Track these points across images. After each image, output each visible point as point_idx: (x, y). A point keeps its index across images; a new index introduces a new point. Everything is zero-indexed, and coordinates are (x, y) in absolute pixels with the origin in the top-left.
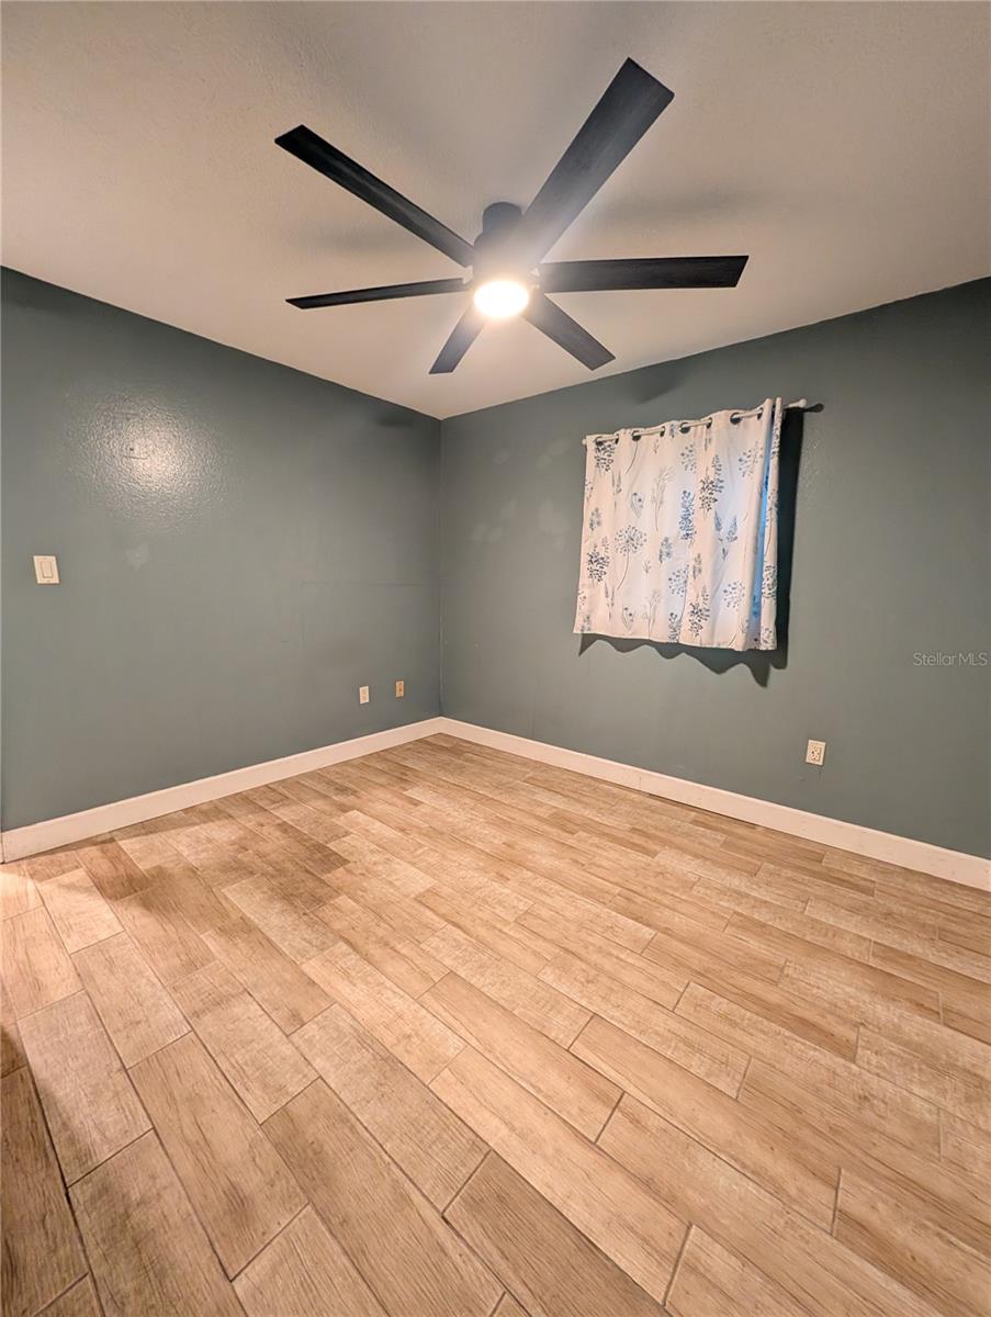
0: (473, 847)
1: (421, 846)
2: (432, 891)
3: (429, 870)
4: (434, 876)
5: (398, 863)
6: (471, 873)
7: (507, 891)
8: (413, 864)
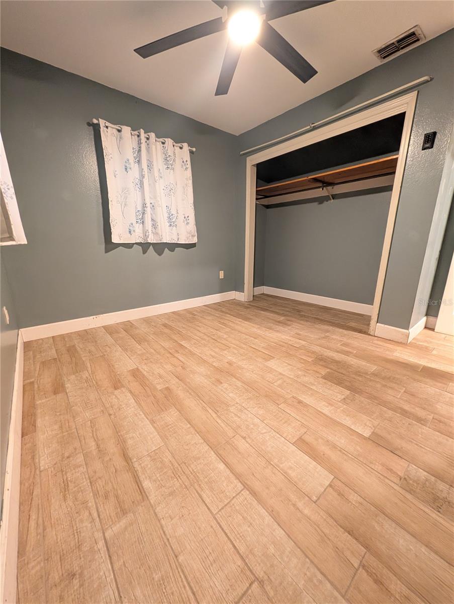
0: (243, 382)
1: (280, 386)
2: (267, 360)
3: (271, 370)
4: (267, 367)
5: (291, 375)
6: (246, 367)
7: (229, 358)
8: (281, 374)
